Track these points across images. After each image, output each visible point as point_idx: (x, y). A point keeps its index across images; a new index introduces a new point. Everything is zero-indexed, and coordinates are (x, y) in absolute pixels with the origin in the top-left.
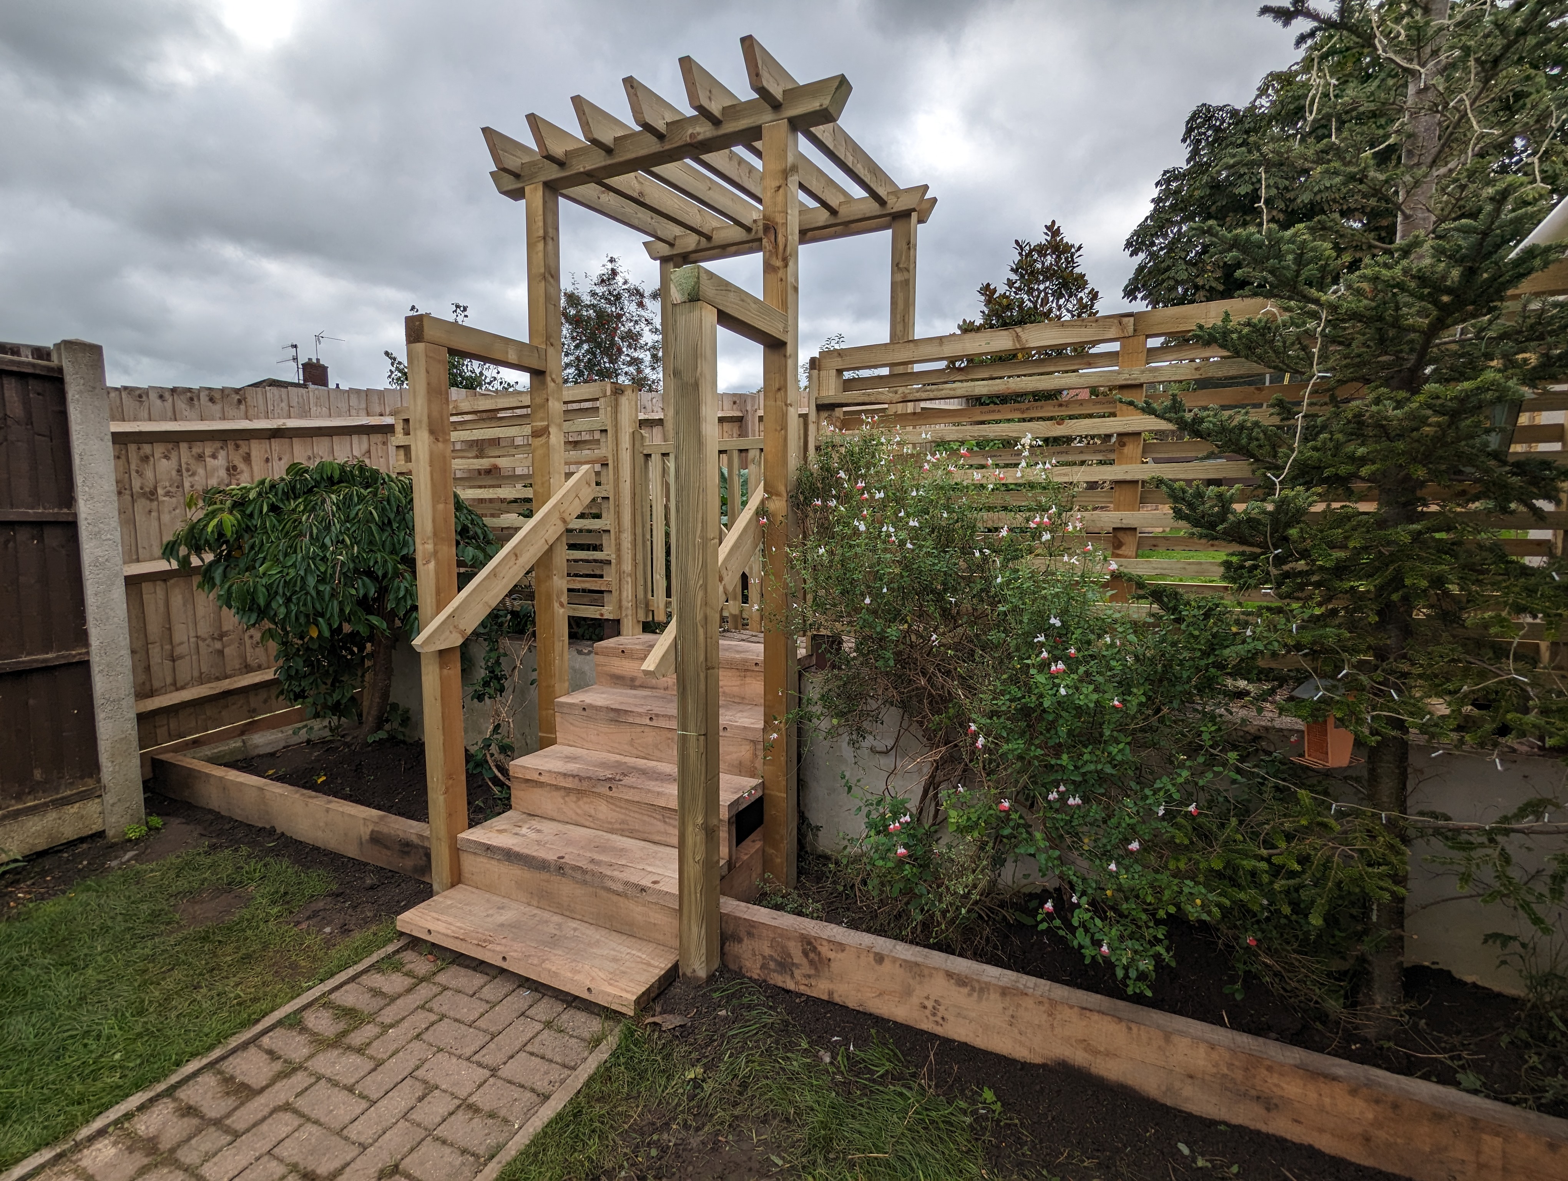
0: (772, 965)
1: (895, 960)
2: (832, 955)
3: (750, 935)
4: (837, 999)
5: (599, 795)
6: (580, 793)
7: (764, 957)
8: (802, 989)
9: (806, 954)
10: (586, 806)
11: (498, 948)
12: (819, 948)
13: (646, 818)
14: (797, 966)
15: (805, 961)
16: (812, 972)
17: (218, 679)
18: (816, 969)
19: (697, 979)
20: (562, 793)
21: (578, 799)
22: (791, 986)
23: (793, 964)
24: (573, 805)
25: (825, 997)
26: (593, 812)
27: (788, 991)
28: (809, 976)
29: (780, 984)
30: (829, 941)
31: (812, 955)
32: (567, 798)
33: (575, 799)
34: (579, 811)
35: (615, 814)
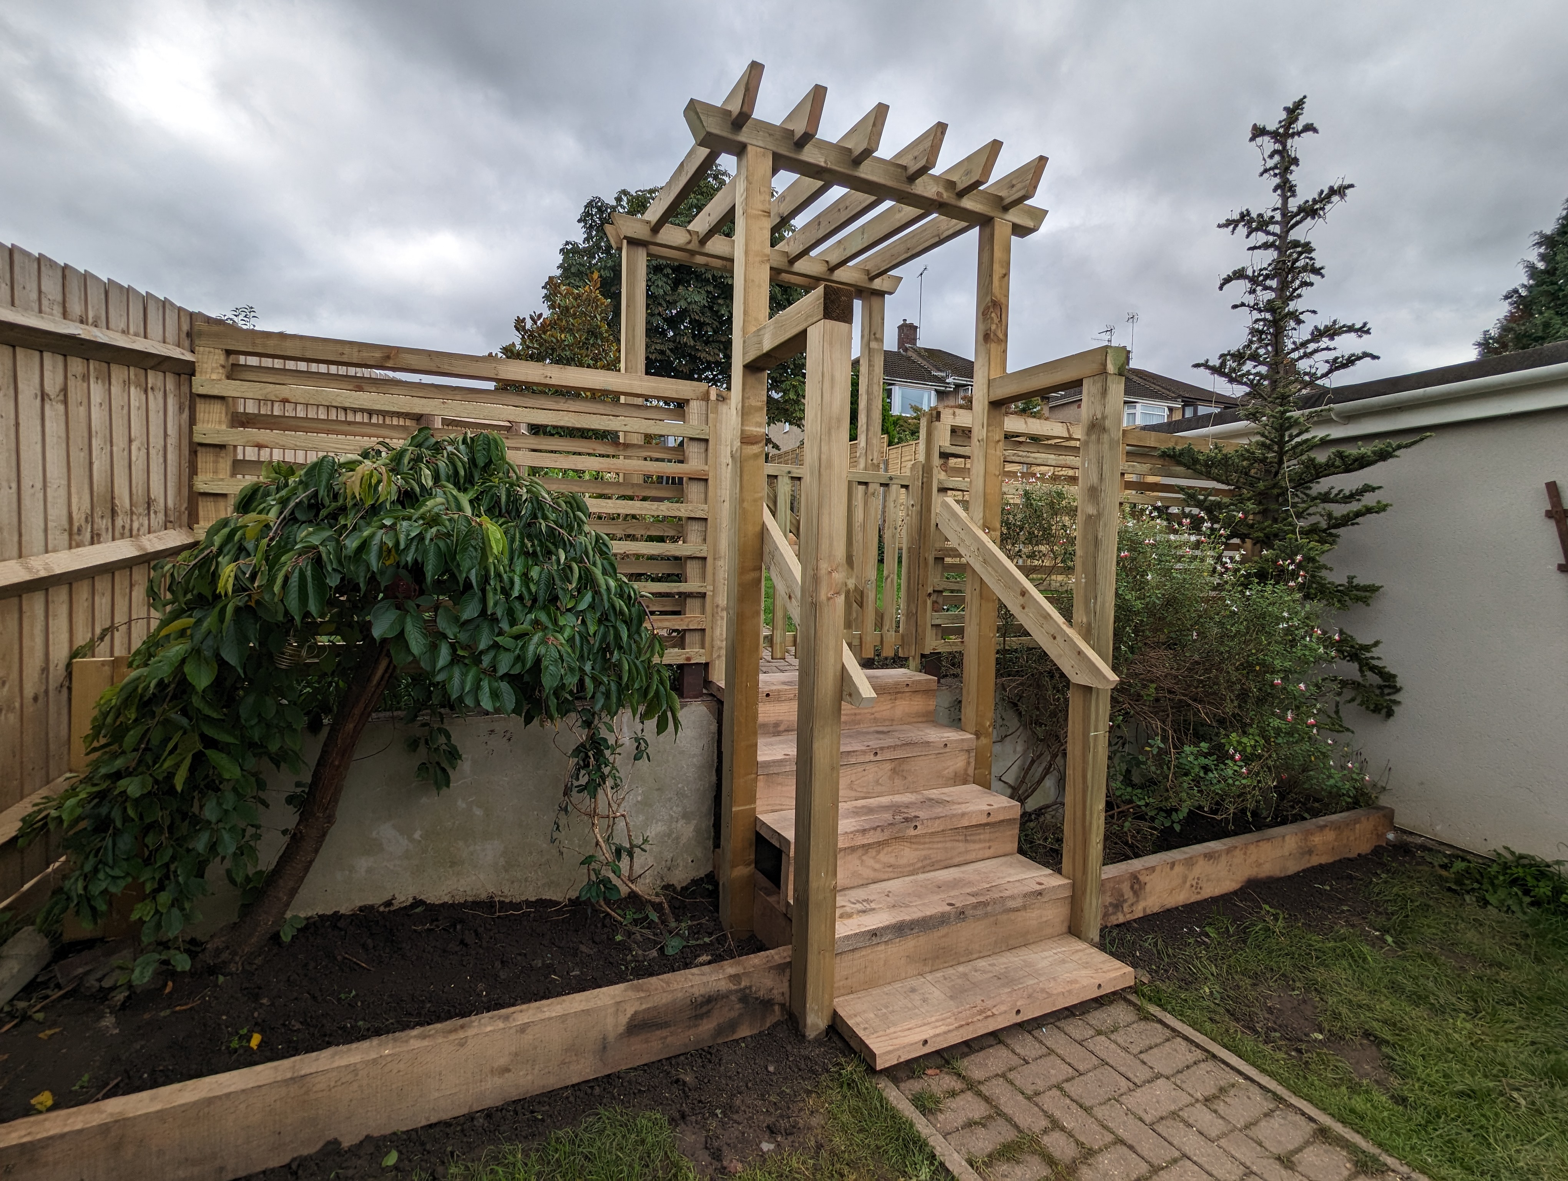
1: (1180, 861)
4: (1149, 912)
5: (903, 838)
7: (1106, 907)
8: (1129, 917)
10: (885, 857)
11: (1003, 1008)
12: (1141, 878)
13: (949, 845)
18: (1137, 896)
20: (860, 852)
21: (879, 852)
22: (1121, 919)
23: (1124, 901)
24: (871, 862)
25: (1141, 915)
26: (892, 861)
27: (1122, 925)
29: (1115, 923)
32: (864, 858)
33: (874, 853)
34: (877, 866)
35: (918, 853)
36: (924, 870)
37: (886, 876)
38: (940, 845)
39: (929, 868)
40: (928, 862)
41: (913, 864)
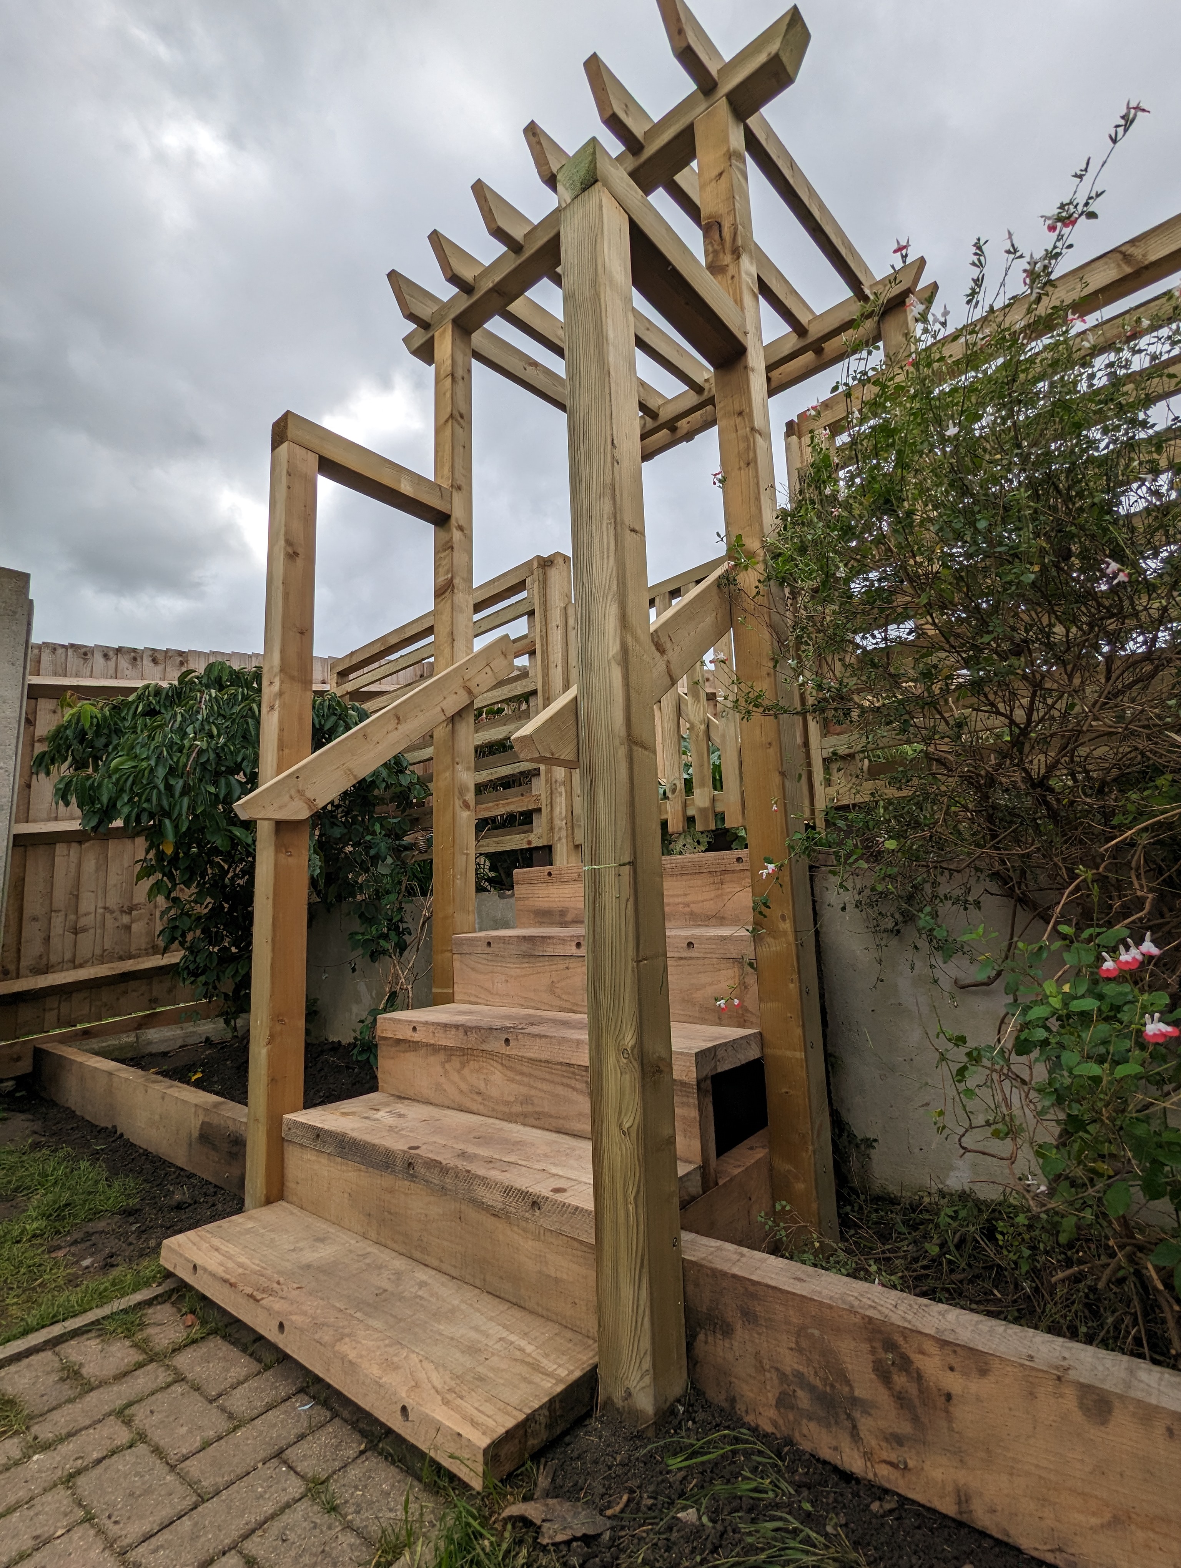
0: (803, 1399)
2: (953, 1383)
3: (749, 1316)
4: (983, 1519)
5: (491, 1055)
6: (465, 1053)
7: (783, 1377)
8: (884, 1475)
9: (884, 1375)
10: (473, 1075)
11: (278, 1305)
12: (919, 1361)
14: (866, 1407)
15: (882, 1396)
16: (906, 1428)
17: (121, 959)
18: (916, 1420)
19: (635, 1414)
20: (442, 1056)
21: (463, 1065)
22: (854, 1463)
23: (855, 1401)
24: (455, 1077)
25: (948, 1507)
26: (482, 1085)
27: (847, 1477)
28: (898, 1440)
29: (826, 1454)
30: (944, 1344)
31: (900, 1380)
32: (447, 1066)
33: (458, 1066)
34: (464, 1086)
35: (514, 1086)
36: (523, 1119)
37: (474, 1107)
38: (545, 1086)
39: (532, 1121)
40: (530, 1109)
41: (508, 1103)
